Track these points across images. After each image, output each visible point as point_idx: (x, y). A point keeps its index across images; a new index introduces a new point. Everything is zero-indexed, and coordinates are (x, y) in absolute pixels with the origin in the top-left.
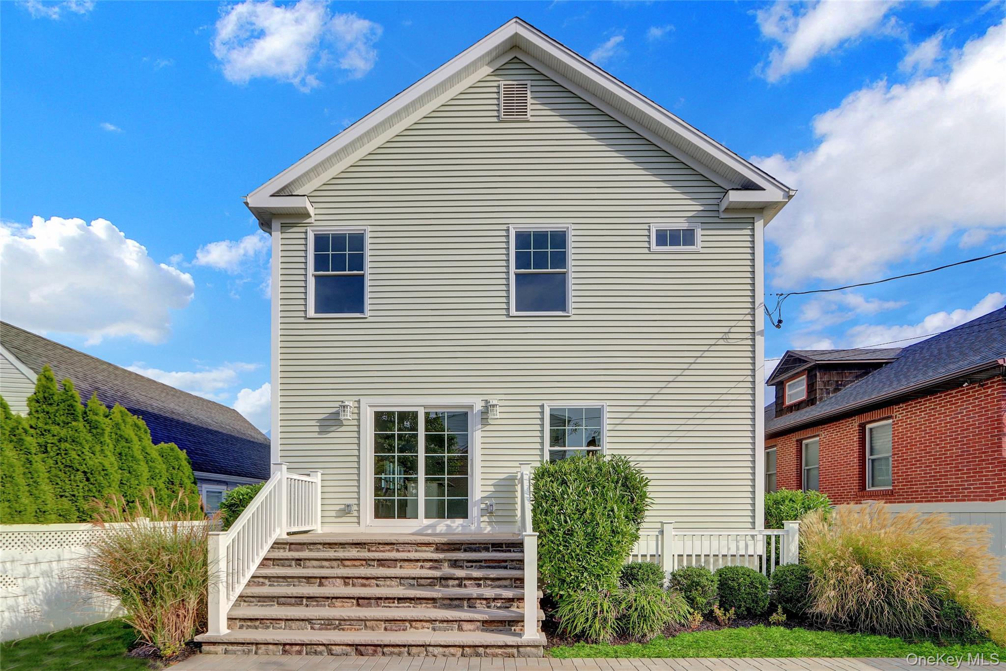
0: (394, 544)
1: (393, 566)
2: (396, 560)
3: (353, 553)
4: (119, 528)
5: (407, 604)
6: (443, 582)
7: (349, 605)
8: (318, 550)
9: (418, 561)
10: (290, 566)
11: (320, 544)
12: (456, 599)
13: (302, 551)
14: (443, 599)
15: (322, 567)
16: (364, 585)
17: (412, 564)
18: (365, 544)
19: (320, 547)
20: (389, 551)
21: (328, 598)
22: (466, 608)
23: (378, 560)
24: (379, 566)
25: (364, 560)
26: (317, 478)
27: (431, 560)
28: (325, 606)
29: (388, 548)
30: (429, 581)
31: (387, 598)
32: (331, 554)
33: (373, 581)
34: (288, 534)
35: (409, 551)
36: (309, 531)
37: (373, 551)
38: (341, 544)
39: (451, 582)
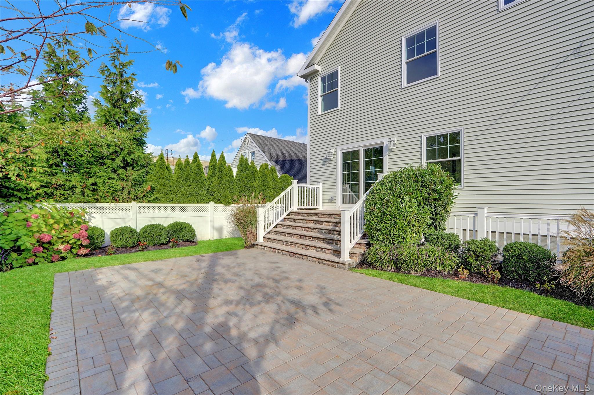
0: (327, 214)
1: (321, 224)
2: (323, 221)
3: (314, 218)
4: (240, 205)
5: (315, 240)
6: (333, 232)
7: (298, 238)
8: (304, 216)
9: (330, 222)
10: (292, 221)
11: (304, 213)
12: (331, 240)
13: (299, 216)
14: (326, 239)
15: (300, 223)
16: (307, 231)
17: (328, 223)
18: (317, 214)
19: (304, 214)
20: (325, 217)
21: (293, 234)
22: (334, 244)
23: (317, 221)
24: (318, 223)
25: (313, 221)
26: (320, 186)
27: (334, 222)
28: (292, 237)
29: (325, 216)
30: (328, 231)
31: (309, 236)
32: (307, 218)
33: (310, 229)
34: (298, 209)
35: (332, 218)
36: (317, 209)
37: (320, 217)
38: (310, 214)
39: (336, 233)
